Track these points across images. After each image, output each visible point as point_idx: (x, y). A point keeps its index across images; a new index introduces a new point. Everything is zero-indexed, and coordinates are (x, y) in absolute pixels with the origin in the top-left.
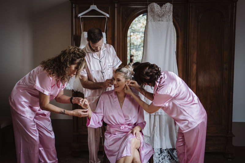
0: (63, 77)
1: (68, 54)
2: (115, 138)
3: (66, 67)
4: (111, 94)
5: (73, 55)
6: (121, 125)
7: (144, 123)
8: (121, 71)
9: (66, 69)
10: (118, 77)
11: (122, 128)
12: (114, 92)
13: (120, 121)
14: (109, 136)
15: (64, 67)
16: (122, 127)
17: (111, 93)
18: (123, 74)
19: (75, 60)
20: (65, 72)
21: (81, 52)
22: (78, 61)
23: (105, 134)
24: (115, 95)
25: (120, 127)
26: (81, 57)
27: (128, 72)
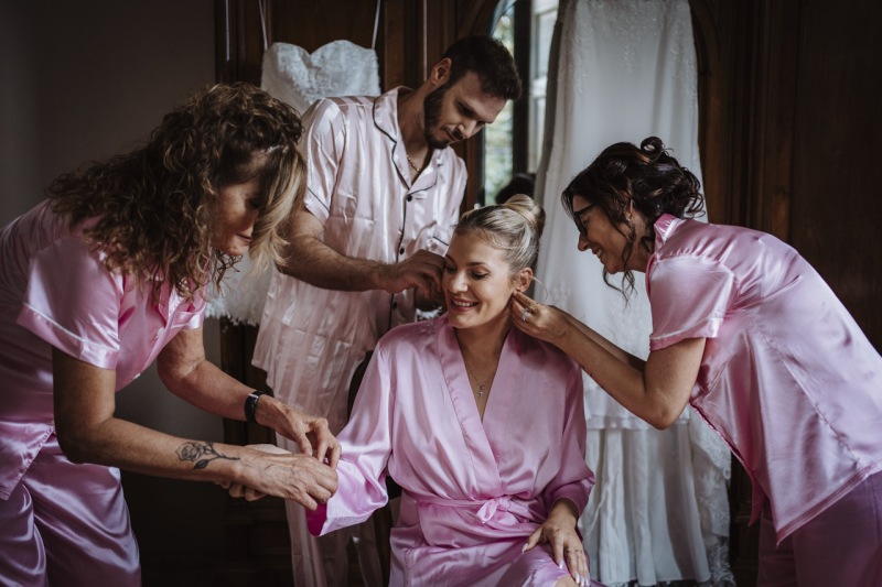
0: (182, 260)
1: (200, 123)
2: (449, 565)
3: (197, 196)
4: (430, 340)
5: (229, 128)
6: (477, 502)
7: (585, 483)
8: (491, 227)
9: (195, 208)
10: (475, 258)
11: (487, 515)
12: (442, 333)
13: (474, 482)
14: (417, 553)
15: (186, 201)
16: (487, 512)
17: (426, 335)
18: (504, 244)
19: (245, 157)
20: (190, 229)
21: (272, 111)
22: (260, 159)
23: (393, 540)
24: (451, 346)
25: (476, 509)
26: (274, 139)
27: (523, 232)
